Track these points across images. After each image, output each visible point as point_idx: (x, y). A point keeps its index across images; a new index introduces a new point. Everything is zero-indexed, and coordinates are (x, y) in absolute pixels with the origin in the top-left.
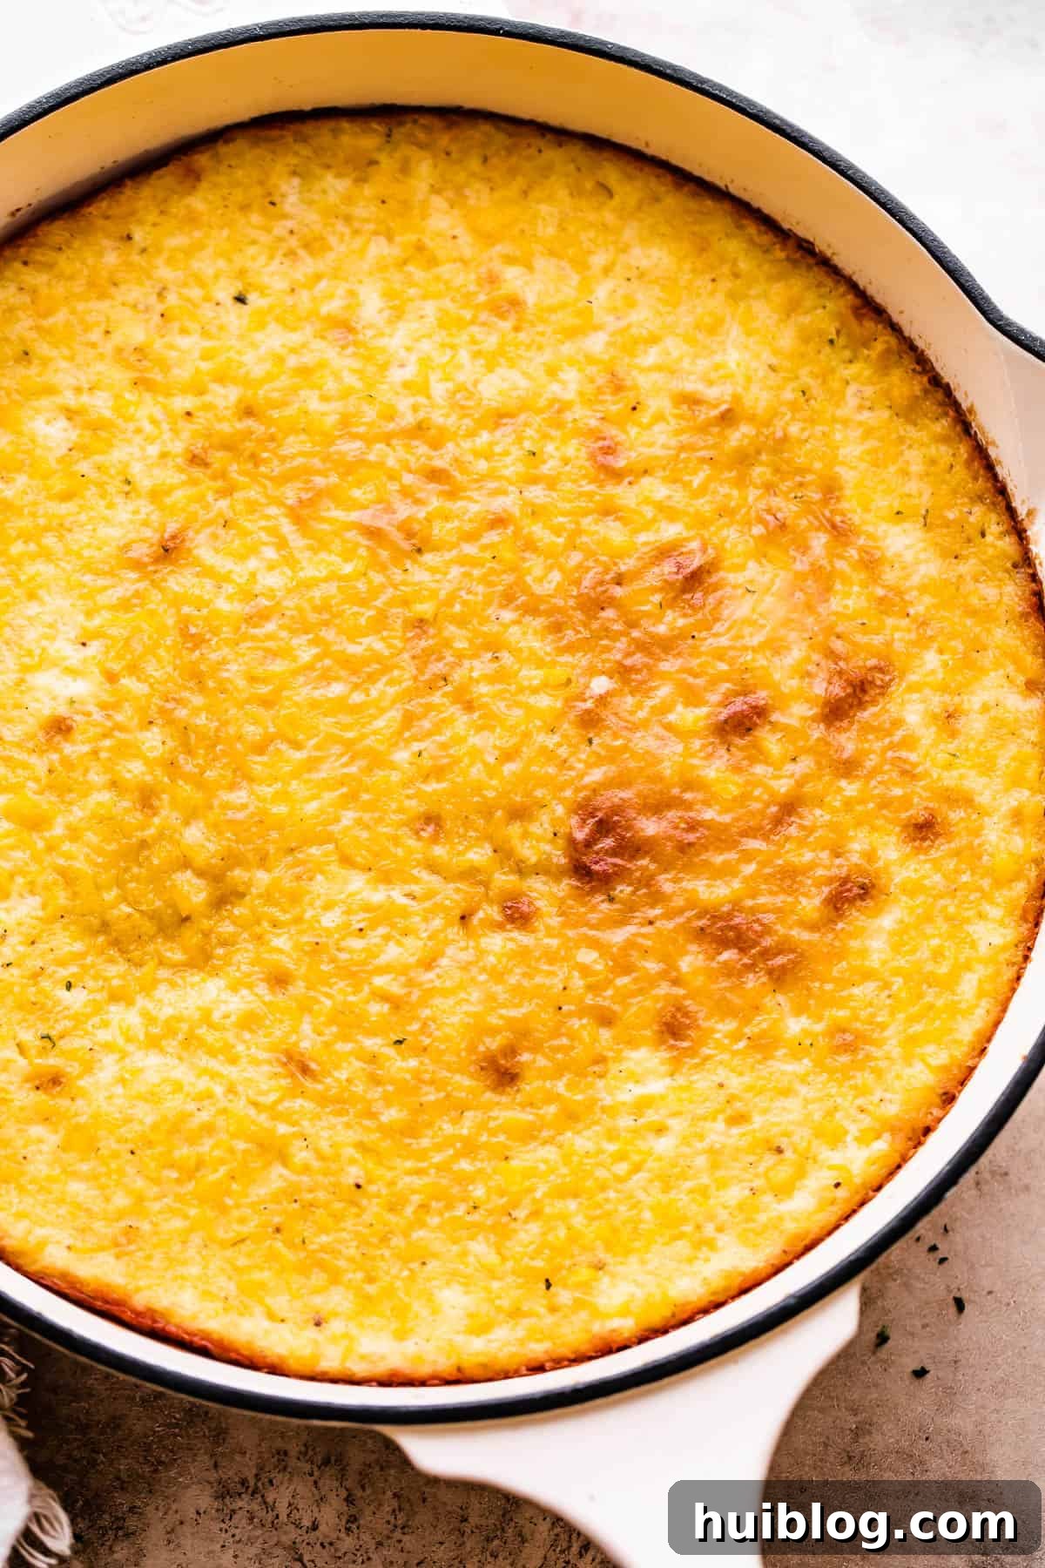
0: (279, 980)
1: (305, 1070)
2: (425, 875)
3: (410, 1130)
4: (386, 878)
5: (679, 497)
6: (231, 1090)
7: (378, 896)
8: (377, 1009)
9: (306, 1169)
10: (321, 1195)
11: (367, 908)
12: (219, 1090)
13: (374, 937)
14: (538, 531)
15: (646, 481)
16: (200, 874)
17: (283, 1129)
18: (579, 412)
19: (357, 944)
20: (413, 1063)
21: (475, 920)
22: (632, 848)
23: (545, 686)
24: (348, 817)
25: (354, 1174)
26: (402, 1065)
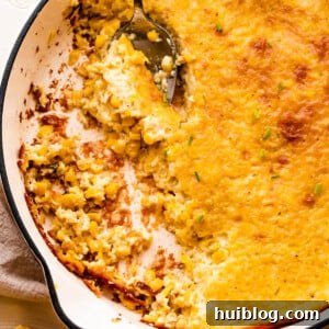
0: (238, 219)
1: (262, 237)
2: (254, 168)
3: (299, 233)
4: (245, 176)
5: (245, 30)
6: (248, 255)
7: (246, 181)
8: (268, 209)
9: (281, 261)
10: (290, 264)
11: (247, 186)
12: (245, 257)
13: (254, 192)
14: (217, 62)
15: (234, 31)
16: (198, 208)
17: (268, 255)
18: (204, 25)
19: (251, 197)
20: (287, 216)
21: (275, 170)
22: (299, 124)
23: (248, 99)
24: (225, 167)
25: (293, 253)
26: (285, 218)
